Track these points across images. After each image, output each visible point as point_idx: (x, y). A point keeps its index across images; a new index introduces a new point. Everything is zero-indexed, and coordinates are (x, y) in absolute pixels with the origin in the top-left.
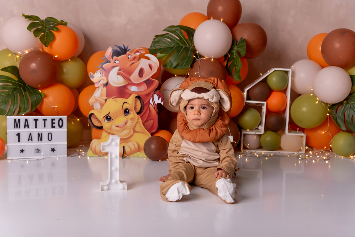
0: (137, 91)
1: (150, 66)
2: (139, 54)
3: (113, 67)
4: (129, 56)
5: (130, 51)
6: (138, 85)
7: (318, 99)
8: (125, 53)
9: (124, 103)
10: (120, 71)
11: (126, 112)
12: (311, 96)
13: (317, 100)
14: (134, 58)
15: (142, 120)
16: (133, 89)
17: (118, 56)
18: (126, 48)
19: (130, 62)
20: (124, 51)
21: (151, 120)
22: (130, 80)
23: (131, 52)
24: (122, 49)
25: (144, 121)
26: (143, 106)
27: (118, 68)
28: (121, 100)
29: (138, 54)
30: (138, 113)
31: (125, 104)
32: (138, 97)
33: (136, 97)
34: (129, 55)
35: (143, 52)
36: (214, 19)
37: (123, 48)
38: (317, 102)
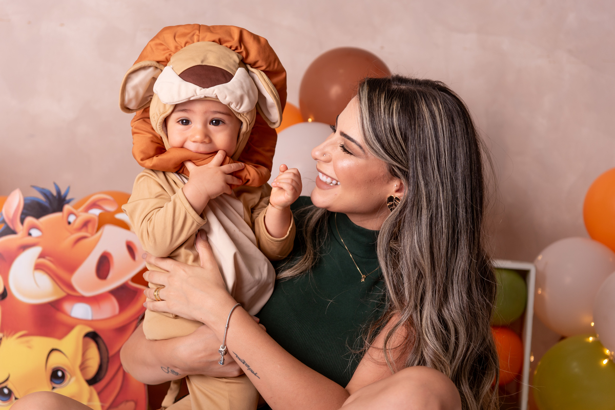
0: (89, 317)
1: (131, 248)
2: (100, 215)
3: (24, 247)
4: (72, 218)
5: (72, 203)
6: (93, 301)
7: (607, 352)
8: (59, 209)
9: (53, 350)
10: (42, 260)
11: (57, 376)
12: (588, 343)
13: (606, 357)
14: (86, 224)
15: (102, 400)
16: (79, 311)
17: (38, 216)
18: (63, 192)
19: (72, 234)
20: (57, 202)
21: (127, 401)
22: (70, 287)
23: (77, 207)
24: (51, 197)
25: (107, 405)
26: (105, 360)
27: (37, 250)
28: (42, 344)
29: (96, 212)
30: (92, 382)
31: (54, 354)
32: (93, 336)
33: (88, 335)
34: (71, 213)
35: (110, 208)
36: (316, 120)
37: (55, 193)
38: (605, 362)
